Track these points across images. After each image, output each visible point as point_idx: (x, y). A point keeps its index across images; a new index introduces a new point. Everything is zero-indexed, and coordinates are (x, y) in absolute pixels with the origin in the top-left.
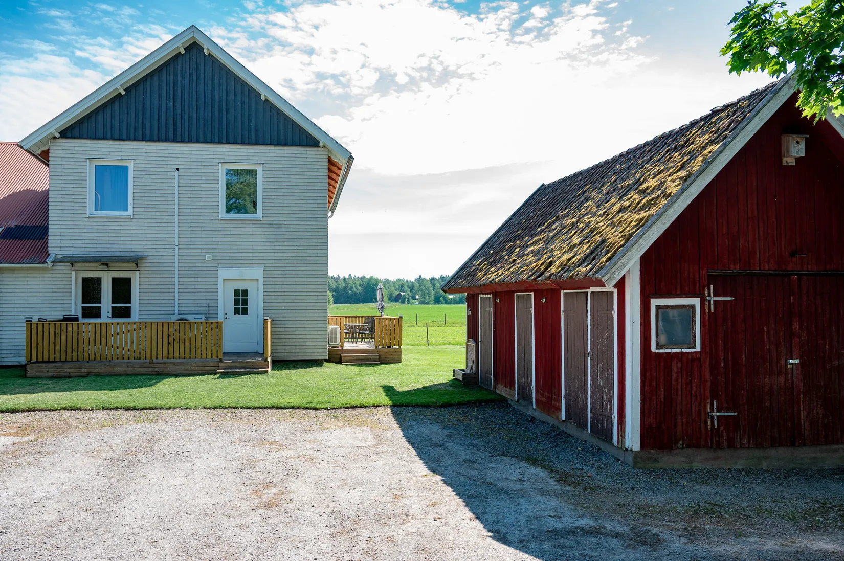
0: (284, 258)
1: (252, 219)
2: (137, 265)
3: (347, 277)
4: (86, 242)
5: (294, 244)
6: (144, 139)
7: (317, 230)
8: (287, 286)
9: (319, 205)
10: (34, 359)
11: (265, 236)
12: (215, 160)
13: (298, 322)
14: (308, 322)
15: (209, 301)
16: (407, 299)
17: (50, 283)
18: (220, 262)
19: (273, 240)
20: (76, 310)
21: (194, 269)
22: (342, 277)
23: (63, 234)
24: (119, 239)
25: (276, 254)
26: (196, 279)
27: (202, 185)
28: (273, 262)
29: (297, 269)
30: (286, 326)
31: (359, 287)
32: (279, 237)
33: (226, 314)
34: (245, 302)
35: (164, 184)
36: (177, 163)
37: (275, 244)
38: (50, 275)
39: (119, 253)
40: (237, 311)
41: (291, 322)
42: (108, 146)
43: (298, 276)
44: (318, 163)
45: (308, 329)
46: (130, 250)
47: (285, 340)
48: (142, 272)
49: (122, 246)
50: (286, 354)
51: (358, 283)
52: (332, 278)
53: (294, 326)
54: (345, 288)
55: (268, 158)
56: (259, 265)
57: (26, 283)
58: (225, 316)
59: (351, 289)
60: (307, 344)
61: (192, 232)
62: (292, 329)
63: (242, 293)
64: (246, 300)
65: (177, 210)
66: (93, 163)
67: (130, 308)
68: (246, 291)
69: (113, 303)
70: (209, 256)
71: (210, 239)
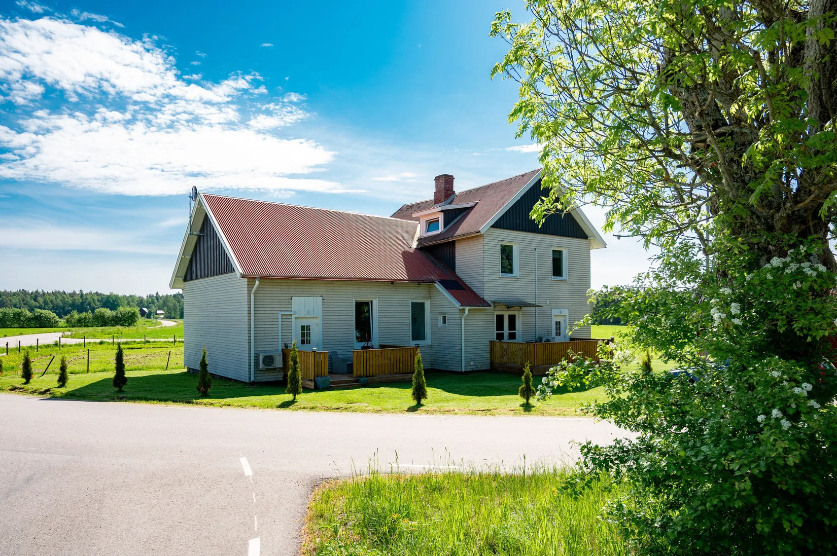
0: (575, 303)
2: (521, 307)
4: (500, 292)
5: (579, 295)
6: (523, 230)
8: (577, 319)
11: (568, 290)
12: (550, 244)
15: (548, 328)
17: (485, 318)
18: (552, 305)
19: (571, 292)
21: (543, 309)
23: (490, 288)
24: (513, 291)
25: (572, 301)
26: (544, 315)
27: (545, 259)
28: (571, 305)
29: (580, 309)
32: (573, 290)
35: (531, 258)
36: (535, 245)
37: (572, 295)
38: (485, 313)
39: (513, 300)
40: (557, 334)
42: (507, 233)
43: (580, 313)
46: (518, 298)
48: (522, 311)
49: (514, 295)
55: (569, 245)
56: (566, 307)
61: (542, 287)
63: (558, 323)
64: (560, 327)
65: (537, 274)
66: (500, 243)
67: (515, 333)
68: (559, 322)
69: (509, 330)
70: (548, 302)
71: (548, 292)
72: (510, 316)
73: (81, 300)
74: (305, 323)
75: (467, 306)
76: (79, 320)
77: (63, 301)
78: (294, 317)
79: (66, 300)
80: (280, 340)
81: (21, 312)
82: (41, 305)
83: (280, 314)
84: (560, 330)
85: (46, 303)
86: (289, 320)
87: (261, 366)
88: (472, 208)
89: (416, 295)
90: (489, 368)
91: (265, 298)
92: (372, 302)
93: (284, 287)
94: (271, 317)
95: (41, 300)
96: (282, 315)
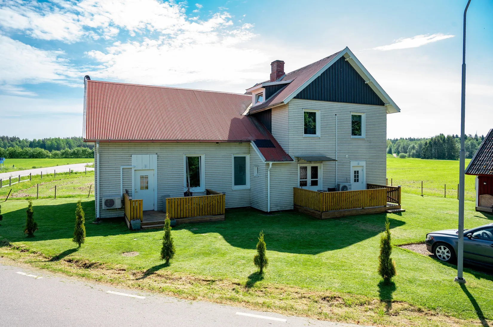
0: (372, 156)
1: (360, 138)
4: (303, 149)
6: (325, 100)
7: (383, 143)
8: (373, 169)
10: (324, 210)
11: (366, 146)
12: (348, 111)
15: (347, 177)
18: (351, 158)
19: (369, 148)
20: (297, 182)
21: (342, 162)
23: (294, 146)
24: (315, 148)
25: (369, 155)
26: (343, 167)
27: (345, 122)
28: (368, 158)
29: (377, 161)
32: (371, 146)
35: (331, 122)
36: (336, 112)
37: (369, 150)
39: (315, 155)
40: (355, 181)
42: (311, 103)
43: (377, 164)
44: (383, 113)
46: (319, 153)
48: (324, 164)
49: (316, 151)
55: (367, 110)
56: (364, 159)
61: (341, 144)
63: (356, 173)
64: (358, 176)
65: (337, 134)
66: (304, 111)
67: (317, 181)
68: (358, 171)
69: (311, 179)
70: (347, 156)
71: (348, 148)
72: (312, 168)
74: (144, 173)
75: (272, 161)
78: (133, 170)
80: (121, 187)
81: (86, 150)
83: (122, 167)
84: (358, 177)
86: (130, 172)
87: (104, 207)
88: (289, 83)
89: (238, 151)
90: (293, 208)
91: (109, 156)
92: (201, 156)
93: (126, 147)
94: (115, 170)
96: (123, 169)
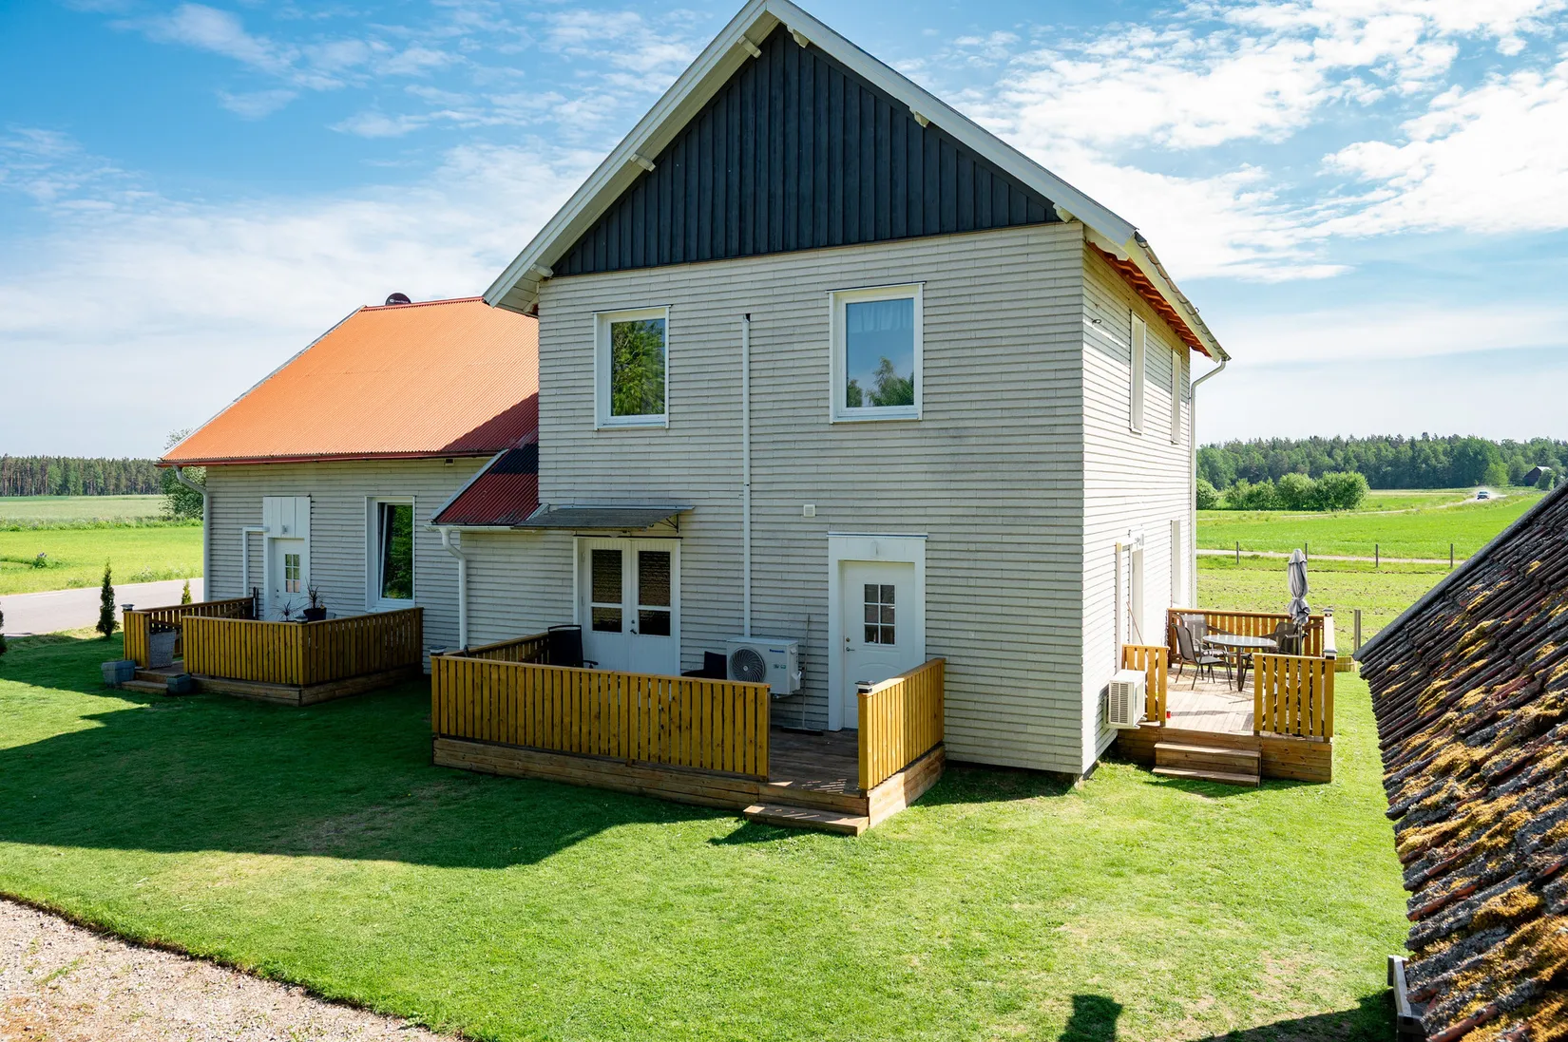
0: (974, 512)
1: (902, 418)
2: (677, 527)
3: (1419, 437)
4: (594, 480)
5: (998, 476)
6: (688, 259)
7: (1056, 439)
8: (980, 582)
9: (1060, 375)
11: (928, 459)
12: (820, 287)
13: (1008, 673)
14: (1031, 675)
15: (809, 610)
16: (1552, 481)
17: (541, 560)
18: (832, 520)
19: (949, 468)
20: (581, 613)
21: (781, 535)
22: (1406, 438)
23: (559, 465)
24: (646, 472)
25: (954, 503)
26: (785, 560)
27: (797, 347)
28: (947, 520)
30: (980, 680)
31: (1442, 458)
32: (961, 458)
33: (848, 640)
34: (889, 614)
35: (722, 352)
36: (746, 302)
37: (953, 477)
38: (541, 545)
40: (870, 634)
41: (989, 672)
42: (628, 282)
43: (1005, 556)
44: (1058, 265)
45: (1030, 693)
47: (975, 715)
48: (685, 542)
49: (651, 488)
50: (981, 750)
51: (1440, 449)
52: (1386, 440)
53: (997, 681)
54: (1413, 459)
55: (934, 268)
56: (915, 528)
57: (506, 559)
58: (847, 645)
59: (1426, 461)
60: (1030, 729)
61: (776, 454)
62: (990, 690)
63: (880, 597)
64: (889, 611)
67: (668, 614)
68: (891, 586)
69: (640, 603)
70: (809, 508)
71: (814, 470)
72: (643, 556)
73: (1410, 453)
76: (1250, 498)
77: (1378, 455)
78: (266, 536)
79: (1384, 453)
82: (1338, 464)
83: (245, 530)
84: (887, 618)
85: (1347, 460)
86: (259, 542)
93: (255, 478)
94: (235, 537)
95: (1339, 455)
96: (248, 533)
